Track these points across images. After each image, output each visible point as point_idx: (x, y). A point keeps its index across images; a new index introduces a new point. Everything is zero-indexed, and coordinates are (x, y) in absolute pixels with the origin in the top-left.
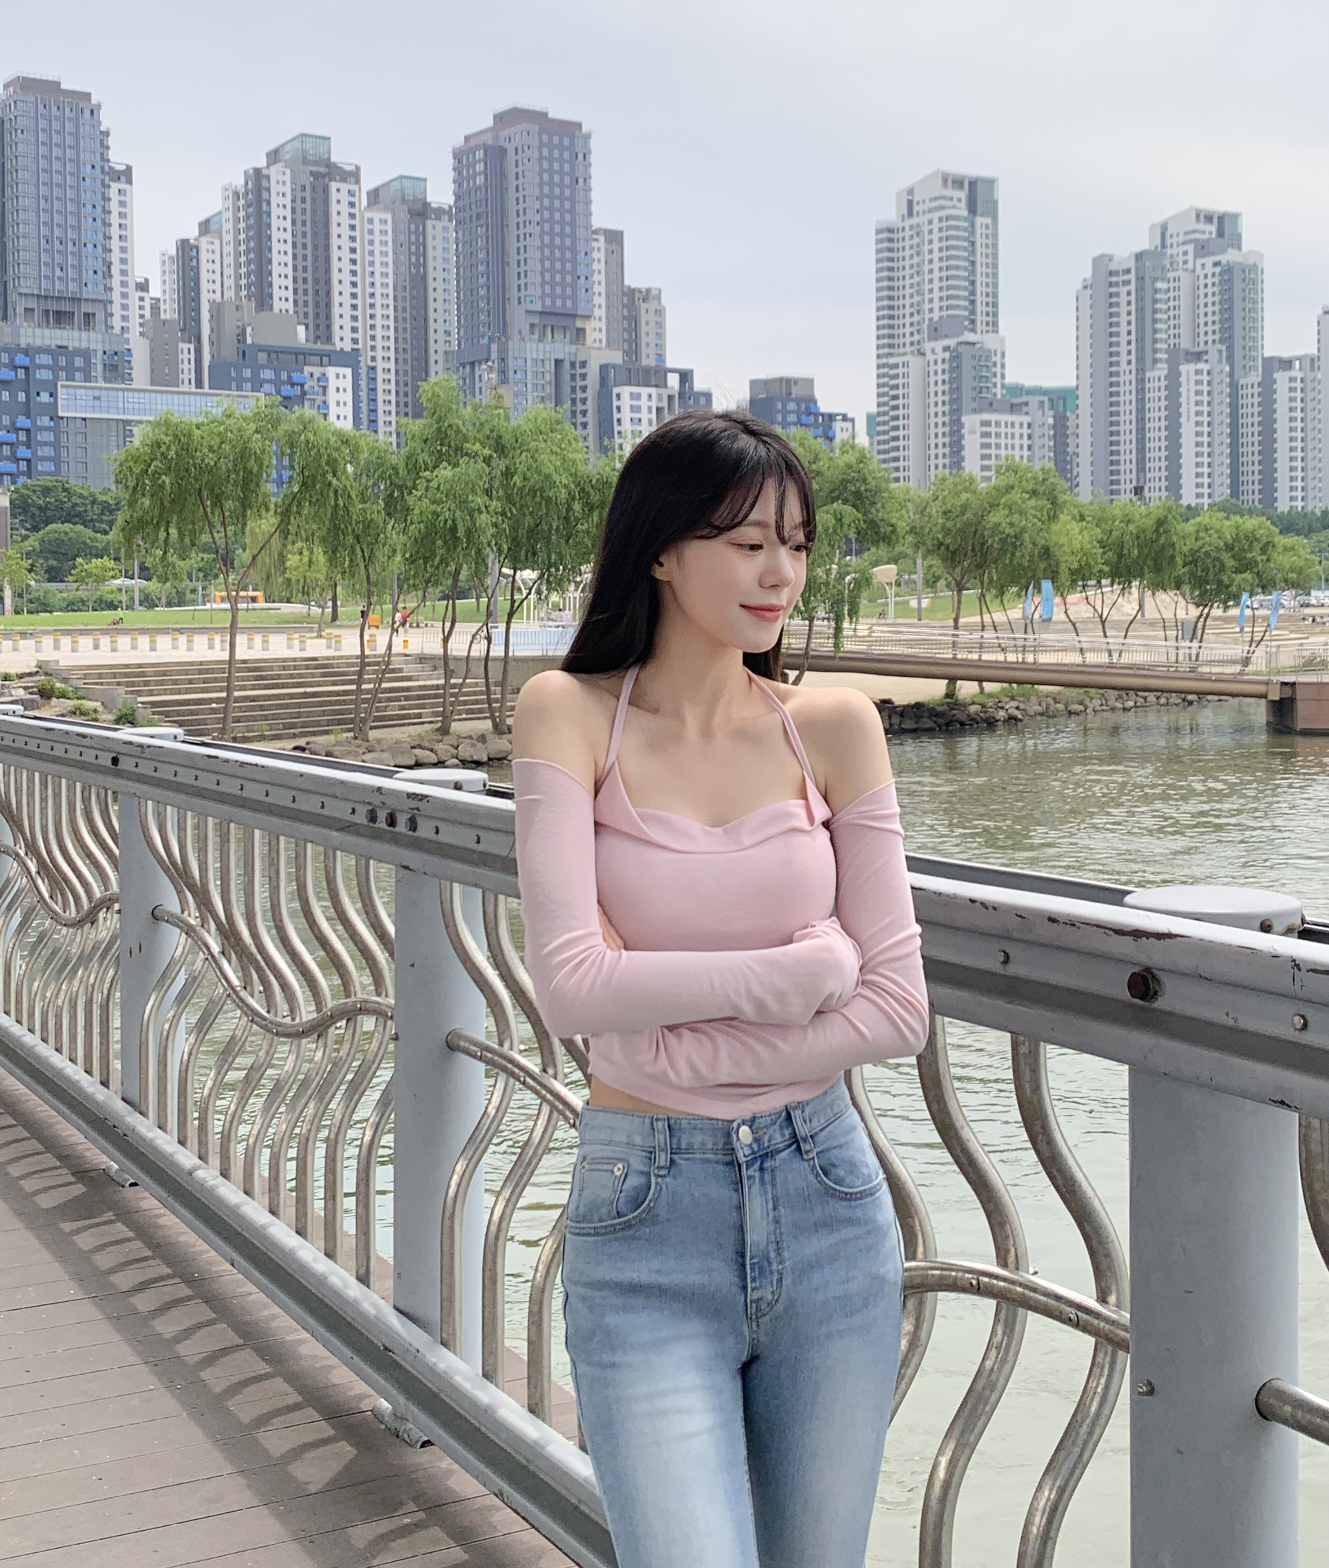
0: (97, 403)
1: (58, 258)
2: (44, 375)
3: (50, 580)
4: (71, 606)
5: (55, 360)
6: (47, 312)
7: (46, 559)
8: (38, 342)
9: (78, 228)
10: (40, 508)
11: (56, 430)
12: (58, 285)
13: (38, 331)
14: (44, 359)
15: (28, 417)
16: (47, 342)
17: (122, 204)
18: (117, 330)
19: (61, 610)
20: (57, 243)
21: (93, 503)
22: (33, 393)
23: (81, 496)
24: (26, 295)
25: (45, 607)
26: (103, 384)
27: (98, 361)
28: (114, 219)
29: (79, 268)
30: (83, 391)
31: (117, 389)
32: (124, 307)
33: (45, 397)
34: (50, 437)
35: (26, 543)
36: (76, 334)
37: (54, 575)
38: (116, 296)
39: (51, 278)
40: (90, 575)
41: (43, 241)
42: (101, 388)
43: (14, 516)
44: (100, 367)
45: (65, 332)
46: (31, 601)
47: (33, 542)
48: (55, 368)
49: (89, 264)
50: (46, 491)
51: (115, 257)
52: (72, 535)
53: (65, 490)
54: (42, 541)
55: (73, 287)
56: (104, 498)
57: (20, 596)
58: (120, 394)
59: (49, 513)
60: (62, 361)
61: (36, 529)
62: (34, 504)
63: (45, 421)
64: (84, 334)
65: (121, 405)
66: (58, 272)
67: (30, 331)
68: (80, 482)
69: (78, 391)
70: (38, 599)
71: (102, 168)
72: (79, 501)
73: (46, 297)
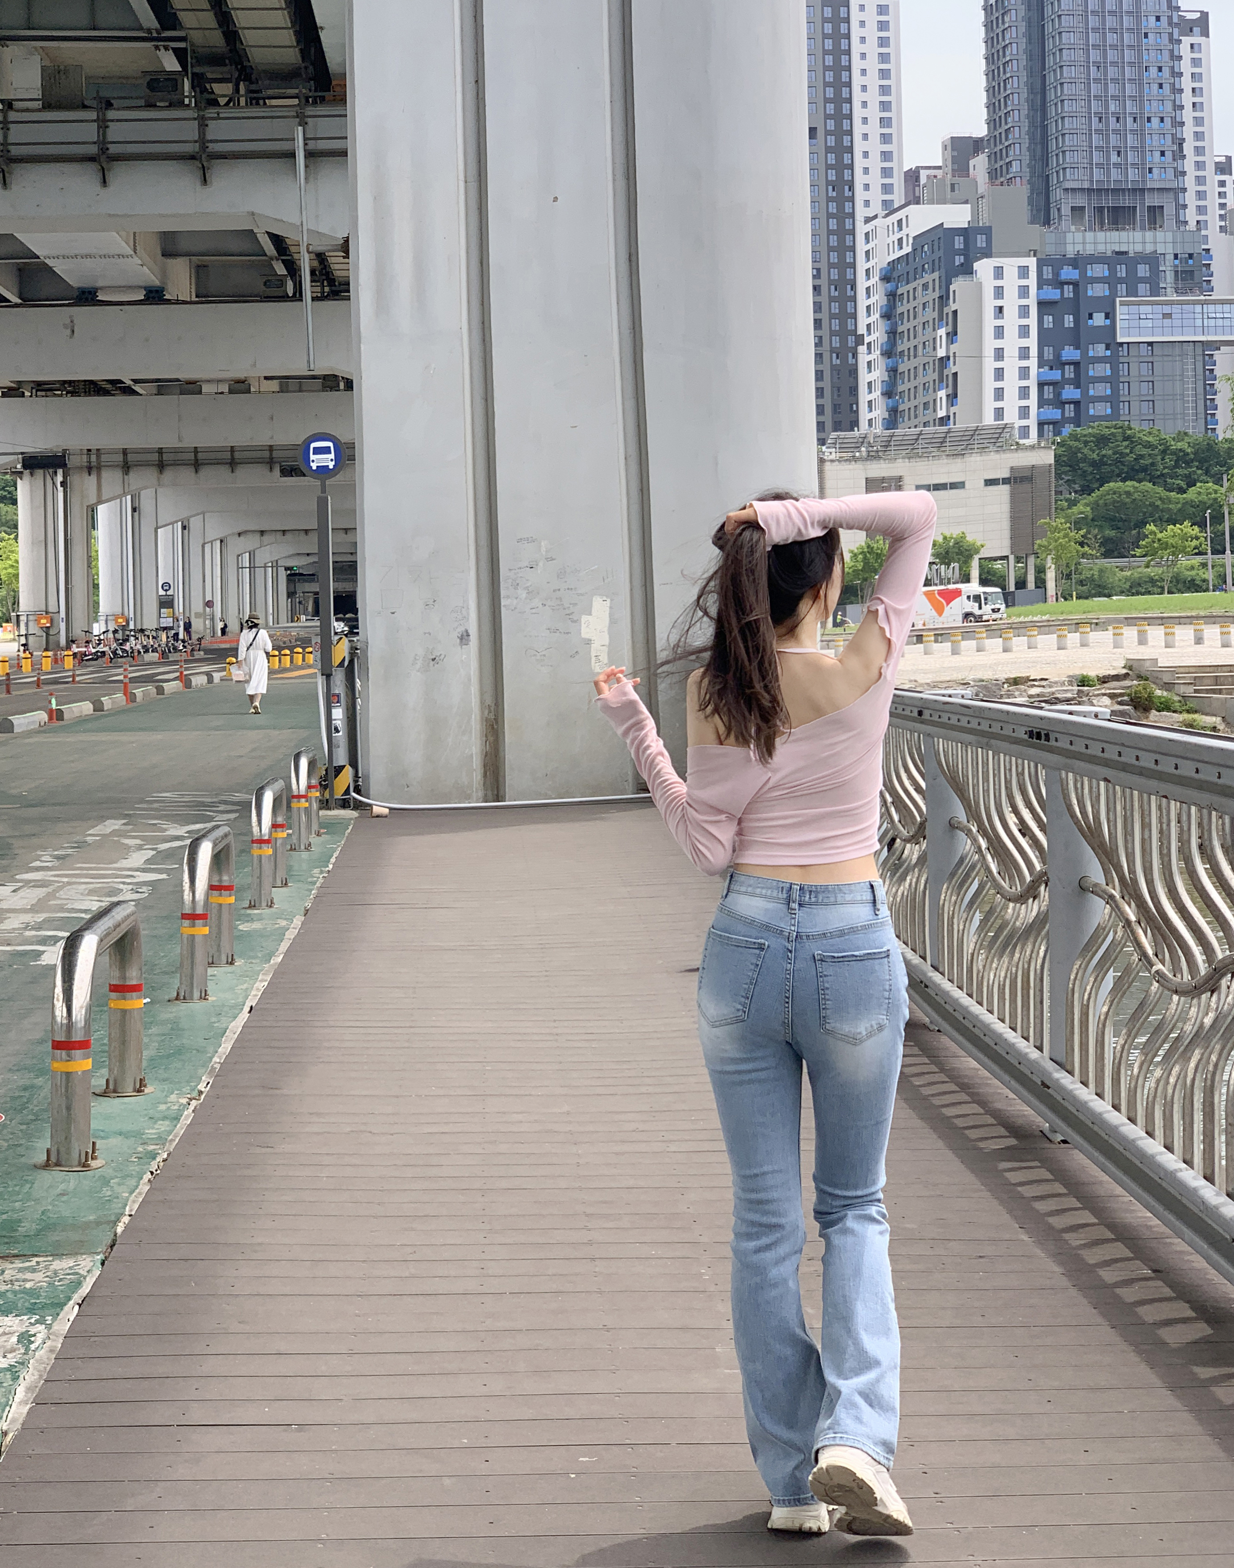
0: (1167, 322)
1: (1114, 140)
2: (1098, 290)
3: (1107, 555)
4: (1136, 588)
5: (1112, 270)
6: (1100, 209)
7: (1101, 527)
8: (1090, 250)
9: (1138, 99)
10: (1094, 464)
11: (1113, 361)
12: (1115, 174)
13: (1089, 235)
14: (1099, 270)
15: (1077, 348)
16: (1101, 248)
17: (1196, 62)
18: (1192, 225)
19: (1122, 593)
20: (1113, 120)
21: (1164, 452)
22: (1084, 315)
23: (1148, 445)
24: (1074, 190)
25: (1101, 589)
26: (1175, 297)
27: (1167, 267)
28: (1186, 83)
29: (1141, 150)
30: (1148, 308)
31: (1195, 303)
32: (1201, 195)
33: (1099, 319)
34: (1104, 370)
35: (1075, 509)
36: (1138, 235)
37: (1112, 549)
38: (1189, 181)
39: (1104, 166)
40: (1165, 546)
41: (1095, 120)
42: (1171, 303)
43: (1058, 476)
44: (1170, 276)
45: (1124, 234)
46: (1081, 583)
47: (1083, 508)
48: (1111, 281)
49: (1153, 142)
50: (1102, 441)
51: (1188, 132)
52: (1136, 495)
53: (1126, 438)
54: (1095, 506)
55: (1132, 175)
56: (1180, 445)
57: (1068, 576)
58: (1198, 308)
59: (1105, 469)
60: (1121, 270)
61: (1087, 490)
62: (1085, 459)
63: (1099, 350)
64: (1149, 235)
65: (1199, 323)
66: (1114, 158)
67: (1079, 236)
68: (1146, 426)
69: (1144, 309)
70: (1092, 579)
71: (1170, 18)
72: (1144, 451)
73: (1099, 190)
